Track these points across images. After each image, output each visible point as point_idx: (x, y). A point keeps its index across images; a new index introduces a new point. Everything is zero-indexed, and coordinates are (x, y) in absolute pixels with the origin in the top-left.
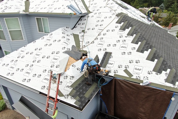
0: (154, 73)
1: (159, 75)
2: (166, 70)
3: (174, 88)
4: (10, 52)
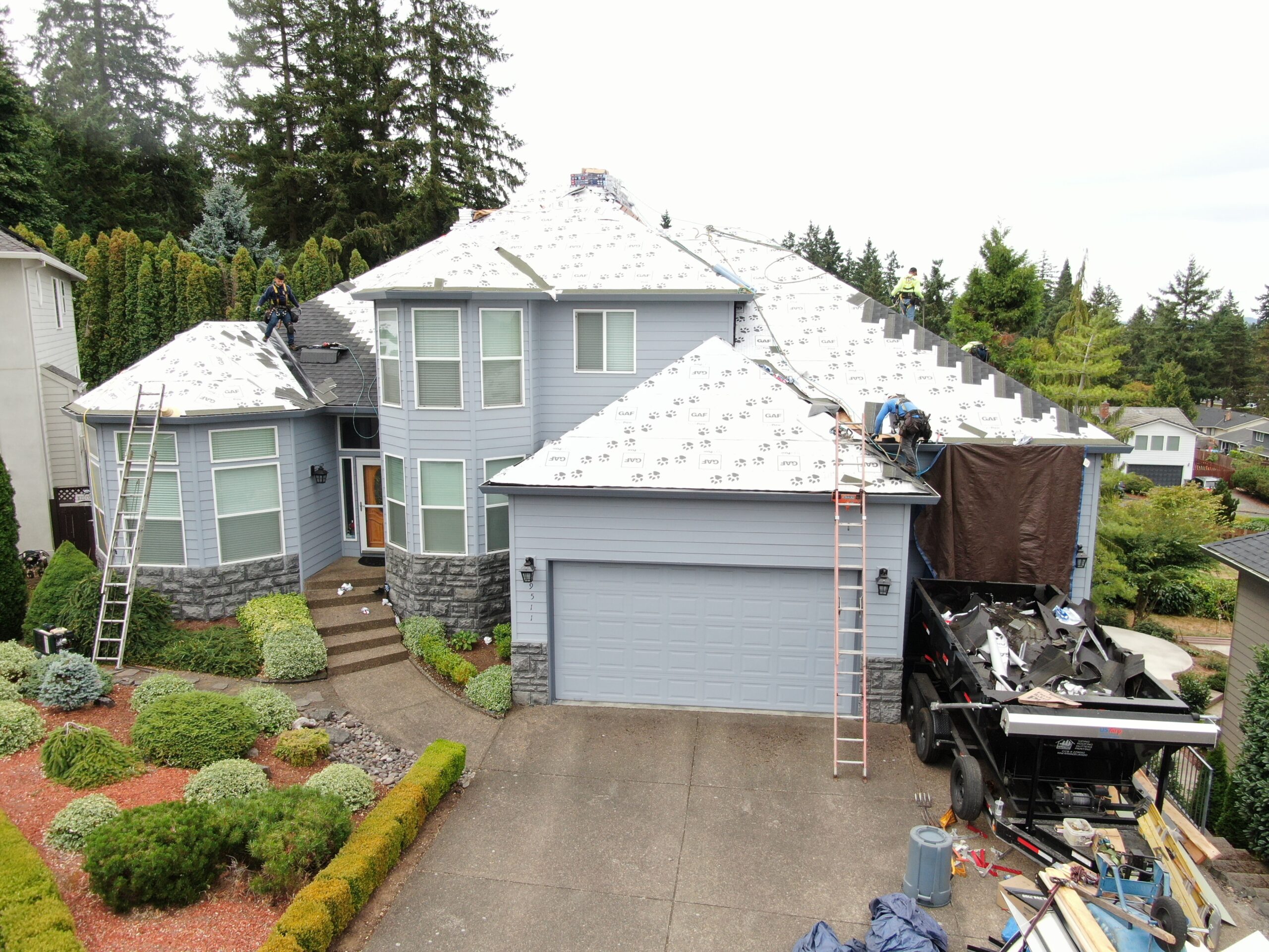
0: (1028, 420)
1: (1039, 423)
2: (1048, 411)
3: (1079, 439)
4: (464, 461)
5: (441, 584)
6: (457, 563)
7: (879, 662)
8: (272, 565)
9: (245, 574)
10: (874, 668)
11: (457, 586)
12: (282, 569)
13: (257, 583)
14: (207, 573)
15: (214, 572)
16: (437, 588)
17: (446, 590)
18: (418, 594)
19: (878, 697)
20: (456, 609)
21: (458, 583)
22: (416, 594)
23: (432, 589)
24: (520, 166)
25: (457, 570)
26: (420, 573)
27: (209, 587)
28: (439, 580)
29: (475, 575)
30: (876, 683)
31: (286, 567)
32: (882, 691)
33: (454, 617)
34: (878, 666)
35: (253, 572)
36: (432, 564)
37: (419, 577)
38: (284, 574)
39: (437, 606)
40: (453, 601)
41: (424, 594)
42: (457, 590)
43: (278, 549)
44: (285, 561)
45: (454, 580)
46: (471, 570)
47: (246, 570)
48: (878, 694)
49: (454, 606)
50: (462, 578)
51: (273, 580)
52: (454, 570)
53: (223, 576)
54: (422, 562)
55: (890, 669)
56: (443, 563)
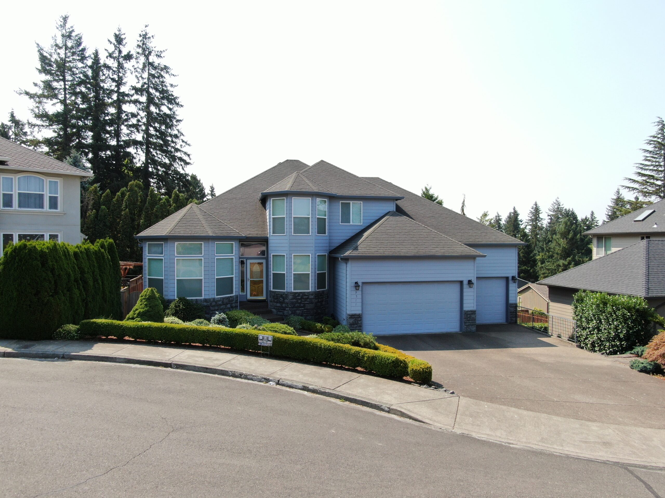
4: (310, 255)
5: (300, 303)
6: (307, 294)
7: (469, 312)
8: (231, 299)
9: (223, 302)
10: (468, 314)
11: (306, 303)
12: (233, 301)
13: (226, 306)
14: (212, 300)
15: (214, 299)
16: (298, 305)
17: (302, 305)
18: (291, 308)
19: (469, 324)
20: (306, 313)
21: (306, 302)
22: (290, 308)
23: (296, 305)
24: (189, 155)
25: (307, 297)
26: (292, 299)
27: (212, 306)
28: (299, 301)
29: (313, 299)
30: (469, 319)
31: (234, 300)
32: (470, 322)
33: (304, 316)
34: (469, 313)
35: (225, 301)
36: (297, 295)
37: (291, 301)
38: (234, 303)
39: (298, 312)
40: (304, 309)
41: (293, 308)
42: (306, 305)
43: (232, 293)
44: (234, 297)
45: (305, 301)
46: (312, 297)
47: (223, 300)
48: (469, 323)
49: (305, 311)
50: (308, 300)
51: (231, 305)
52: (305, 297)
53: (216, 302)
54: (292, 294)
55: (472, 314)
56: (301, 295)
